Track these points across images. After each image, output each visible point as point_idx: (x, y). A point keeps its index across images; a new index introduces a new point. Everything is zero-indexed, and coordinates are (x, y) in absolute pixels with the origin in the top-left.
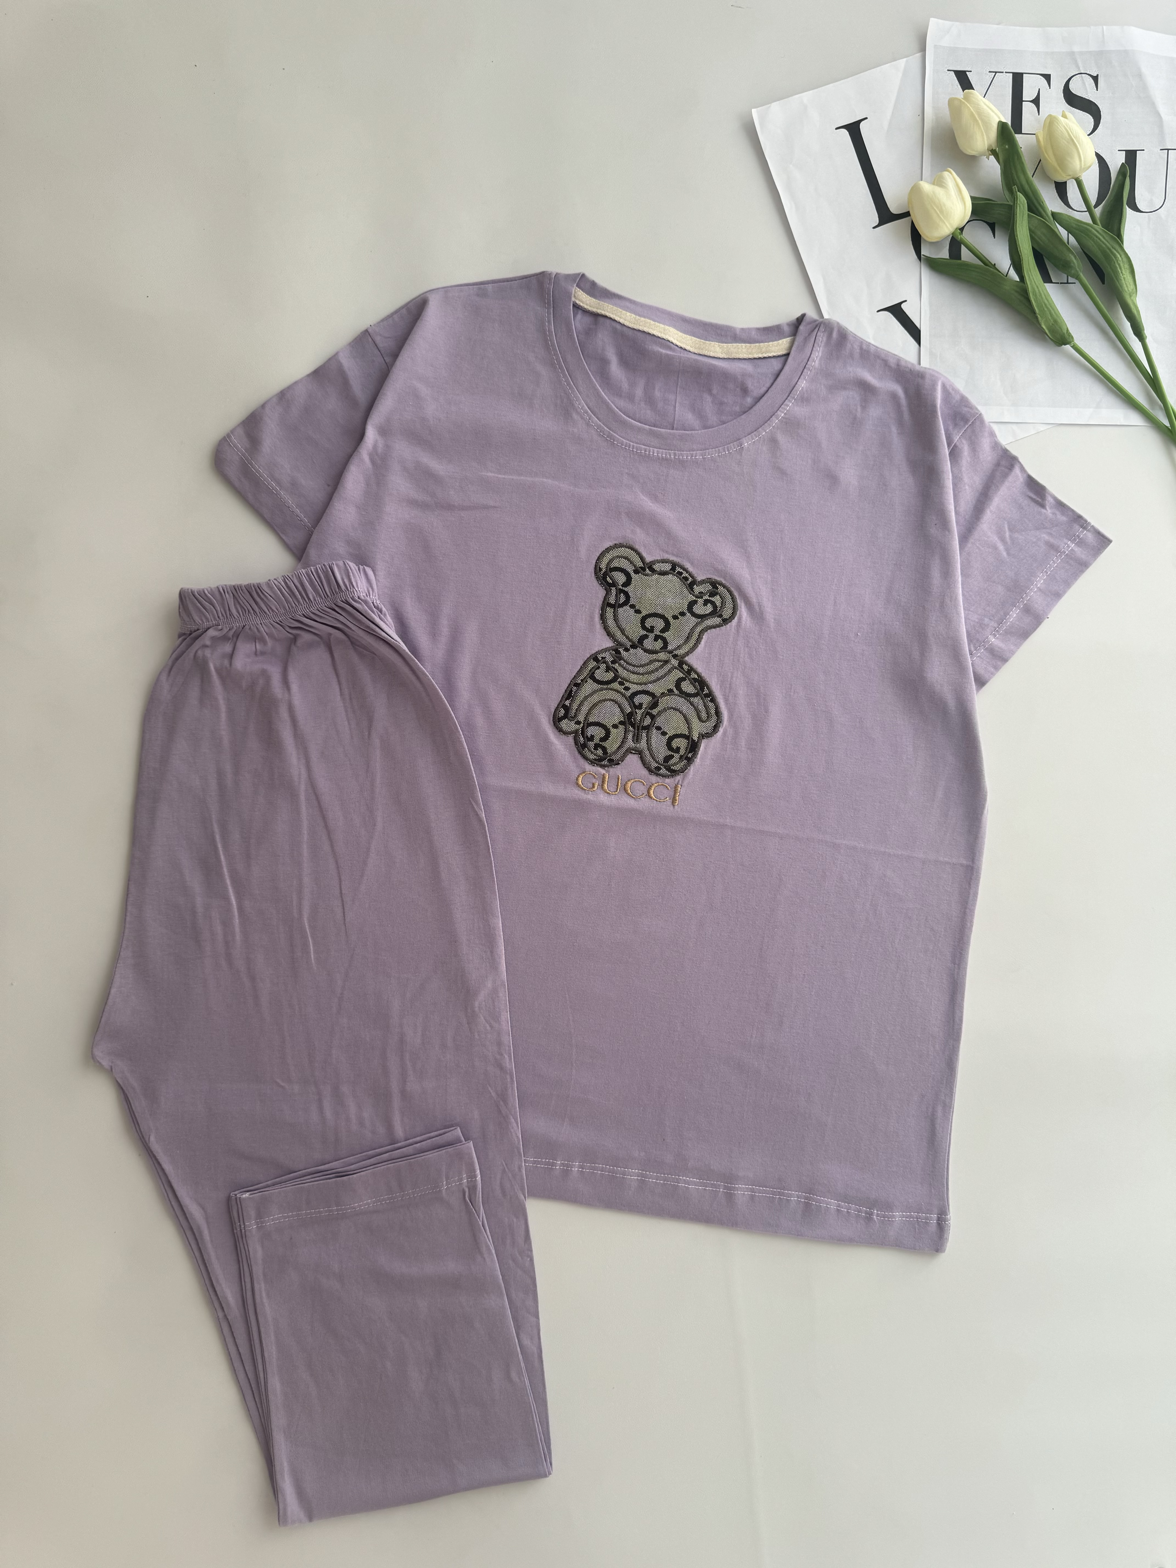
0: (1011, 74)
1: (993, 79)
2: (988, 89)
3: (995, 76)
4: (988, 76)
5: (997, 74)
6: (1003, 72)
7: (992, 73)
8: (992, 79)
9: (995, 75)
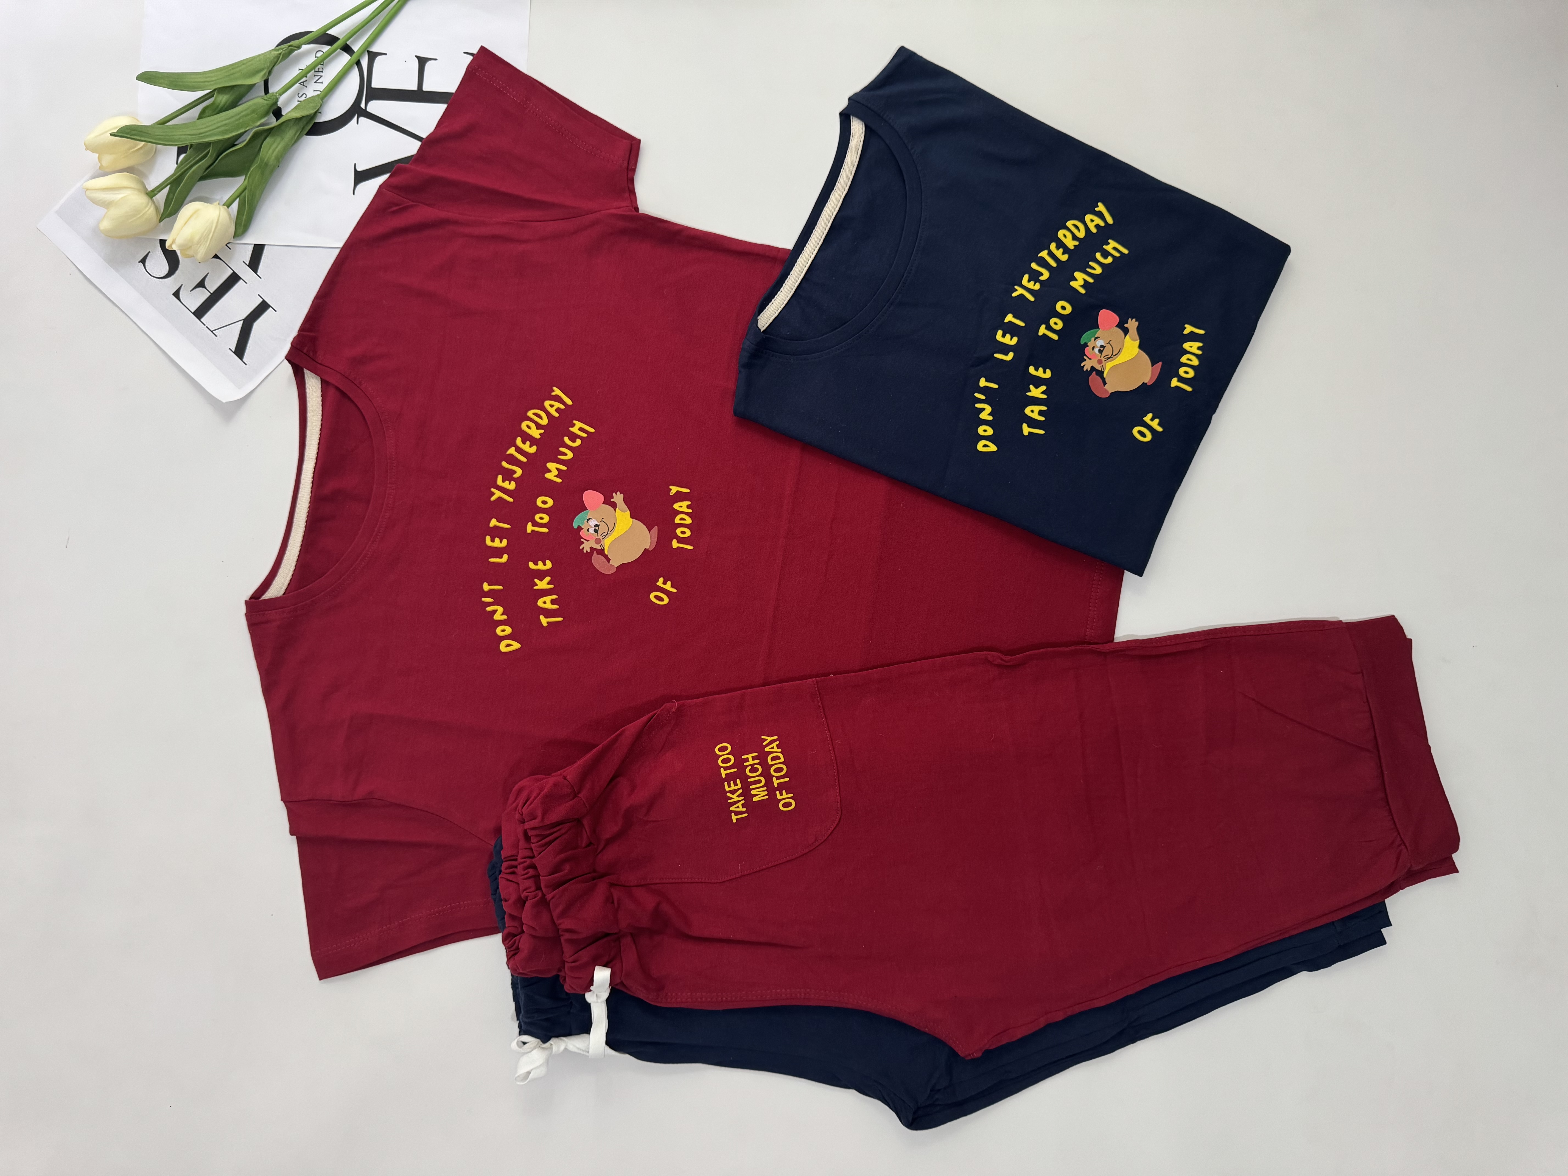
0: (202, 320)
1: (218, 329)
2: (228, 325)
3: (216, 330)
4: (220, 334)
5: (212, 330)
6: (207, 327)
7: (216, 334)
8: (220, 330)
9: (214, 330)
